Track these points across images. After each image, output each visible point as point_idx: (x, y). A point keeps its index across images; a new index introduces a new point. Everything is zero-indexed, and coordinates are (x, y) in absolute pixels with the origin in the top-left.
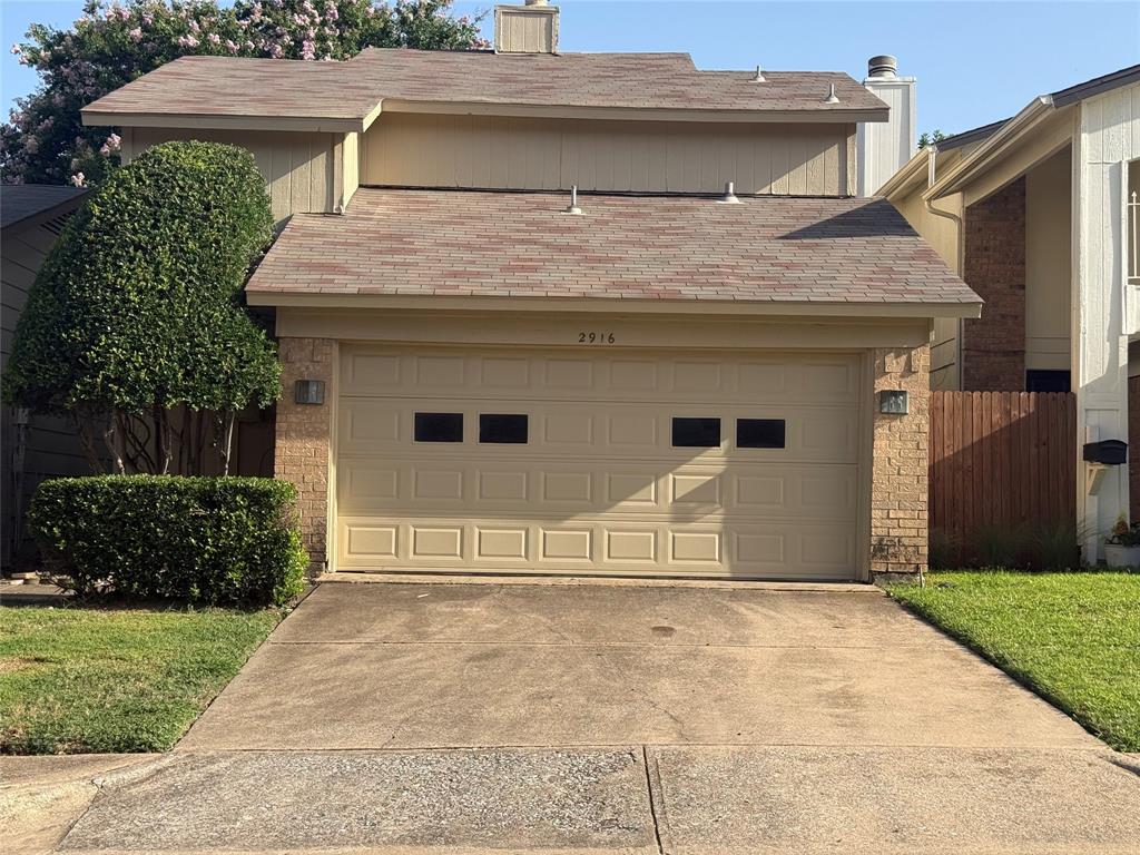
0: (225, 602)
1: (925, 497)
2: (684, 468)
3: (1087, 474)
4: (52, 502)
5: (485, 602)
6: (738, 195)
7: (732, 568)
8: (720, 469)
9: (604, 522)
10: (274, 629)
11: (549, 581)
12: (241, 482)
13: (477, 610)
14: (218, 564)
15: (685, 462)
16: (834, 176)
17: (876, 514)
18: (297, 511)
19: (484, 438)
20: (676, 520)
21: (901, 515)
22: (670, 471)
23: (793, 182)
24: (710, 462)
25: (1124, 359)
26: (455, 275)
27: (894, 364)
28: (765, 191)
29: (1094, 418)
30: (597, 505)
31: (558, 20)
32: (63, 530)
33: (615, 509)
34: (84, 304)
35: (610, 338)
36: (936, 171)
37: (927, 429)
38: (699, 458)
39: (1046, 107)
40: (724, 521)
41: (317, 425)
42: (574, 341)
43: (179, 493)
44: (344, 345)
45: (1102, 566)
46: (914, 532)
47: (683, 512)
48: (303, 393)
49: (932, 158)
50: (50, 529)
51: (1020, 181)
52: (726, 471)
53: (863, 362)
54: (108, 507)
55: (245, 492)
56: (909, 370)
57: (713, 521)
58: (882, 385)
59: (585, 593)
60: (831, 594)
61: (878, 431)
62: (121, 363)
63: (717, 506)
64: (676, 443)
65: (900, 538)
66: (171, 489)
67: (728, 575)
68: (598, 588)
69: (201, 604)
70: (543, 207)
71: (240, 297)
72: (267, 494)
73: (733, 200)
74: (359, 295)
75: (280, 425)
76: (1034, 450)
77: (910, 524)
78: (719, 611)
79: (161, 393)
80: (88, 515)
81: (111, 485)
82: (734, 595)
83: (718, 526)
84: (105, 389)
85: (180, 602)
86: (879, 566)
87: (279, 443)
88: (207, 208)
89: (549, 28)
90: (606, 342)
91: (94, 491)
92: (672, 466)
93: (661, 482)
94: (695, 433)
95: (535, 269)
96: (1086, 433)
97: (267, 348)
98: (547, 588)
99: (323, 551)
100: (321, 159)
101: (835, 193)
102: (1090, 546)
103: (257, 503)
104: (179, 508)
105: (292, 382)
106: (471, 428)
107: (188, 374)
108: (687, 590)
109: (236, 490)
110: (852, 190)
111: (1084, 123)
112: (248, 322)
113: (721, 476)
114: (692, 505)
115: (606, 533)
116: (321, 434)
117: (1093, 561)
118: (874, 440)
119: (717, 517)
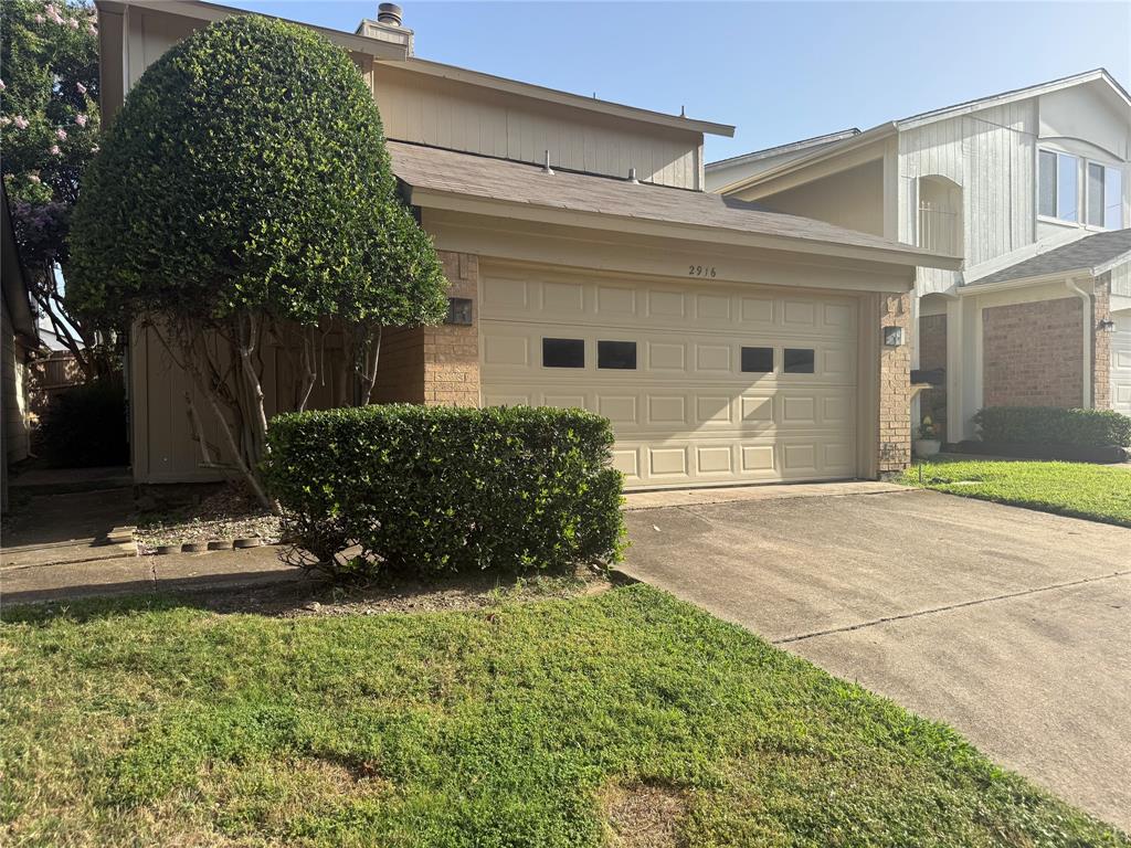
1: (909, 411)
2: (750, 390)
6: (640, 182)
7: (783, 476)
8: (772, 391)
9: (694, 439)
15: (750, 385)
17: (882, 425)
19: (602, 364)
20: (745, 436)
21: (896, 426)
22: (740, 393)
24: (766, 385)
27: (892, 306)
28: (649, 180)
30: (691, 427)
33: (702, 428)
35: (713, 271)
38: (759, 382)
40: (777, 435)
41: (465, 348)
42: (685, 273)
44: (482, 263)
46: (903, 439)
47: (749, 428)
52: (778, 392)
53: (876, 304)
57: (768, 436)
58: (885, 322)
61: (884, 359)
63: (771, 422)
64: (744, 369)
65: (896, 443)
67: (780, 480)
75: (429, 348)
77: (901, 432)
83: (772, 440)
86: (884, 467)
87: (428, 367)
90: (709, 276)
92: (740, 389)
93: (734, 402)
94: (756, 361)
106: (591, 354)
113: (773, 397)
114: (755, 422)
115: (696, 450)
116: (470, 357)
118: (880, 366)
119: (772, 432)
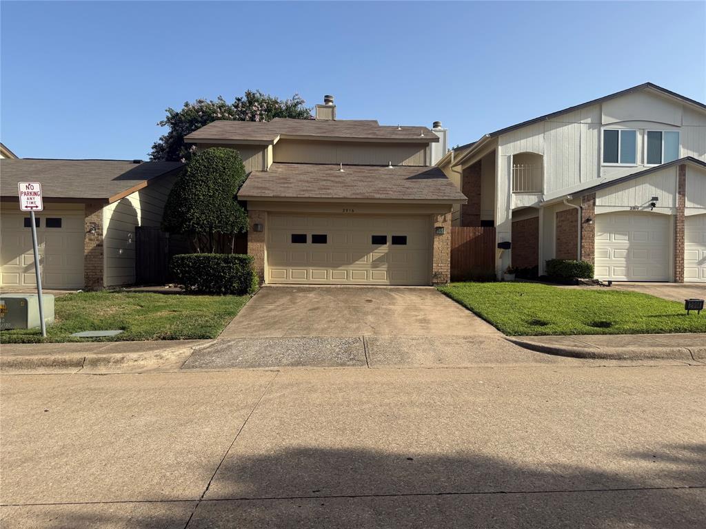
0: (233, 293)
1: (449, 260)
2: (376, 251)
3: (499, 252)
4: (177, 262)
5: (314, 292)
6: (392, 166)
7: (390, 282)
8: (386, 251)
9: (350, 268)
10: (248, 301)
11: (334, 286)
12: (237, 256)
13: (311, 295)
14: (230, 281)
15: (376, 249)
16: (422, 159)
17: (434, 265)
18: (255, 265)
19: (313, 242)
20: (372, 268)
21: (442, 265)
22: (372, 252)
23: (410, 161)
24: (383, 249)
25: (510, 217)
26: (304, 191)
27: (440, 219)
28: (401, 164)
29: (501, 235)
30: (349, 263)
31: (336, 109)
32: (181, 271)
33: (354, 264)
34: (186, 199)
36: (454, 157)
37: (450, 238)
38: (380, 248)
39: (488, 138)
40: (388, 268)
41: (261, 238)
42: (341, 211)
43: (218, 259)
44: (269, 213)
45: (503, 280)
46: (445, 270)
47: (375, 264)
48: (256, 228)
49: (453, 154)
50: (177, 270)
51: (480, 161)
52: (389, 252)
53: (431, 218)
54: (195, 263)
55: (238, 259)
56: (445, 220)
57: (384, 267)
58: (437, 225)
59: (345, 290)
60: (420, 289)
61: (435, 239)
62: (198, 218)
63: (386, 263)
64: (373, 243)
65: (442, 272)
66: (215, 258)
67: (389, 284)
68: (349, 288)
69: (225, 294)
70: (331, 169)
71: (235, 197)
72: (245, 259)
73: (391, 167)
74: (273, 197)
75: (249, 238)
76: (482, 245)
77: (445, 268)
78: (386, 295)
79: (211, 228)
80: (188, 266)
81: (196, 256)
82: (391, 290)
83: (386, 269)
84: (193, 226)
85: (218, 294)
86: (435, 281)
87: (249, 243)
88: (225, 169)
89: (333, 112)
90: (351, 212)
91: (191, 259)
92: (372, 251)
93: (368, 255)
94: (379, 240)
95: (329, 189)
96: (498, 240)
97: (244, 213)
98: (333, 288)
99: (263, 277)
100: (260, 154)
101: (422, 165)
102: (499, 275)
103: (242, 262)
104: (218, 264)
105: (253, 224)
106: (309, 239)
107: (219, 222)
108: (377, 288)
109: (236, 258)
110: (428, 164)
111: (499, 143)
112: (238, 205)
113: (387, 253)
114: (378, 262)
115: (352, 271)
116: (262, 241)
117: (500, 278)
118: (434, 242)
119: (386, 266)
